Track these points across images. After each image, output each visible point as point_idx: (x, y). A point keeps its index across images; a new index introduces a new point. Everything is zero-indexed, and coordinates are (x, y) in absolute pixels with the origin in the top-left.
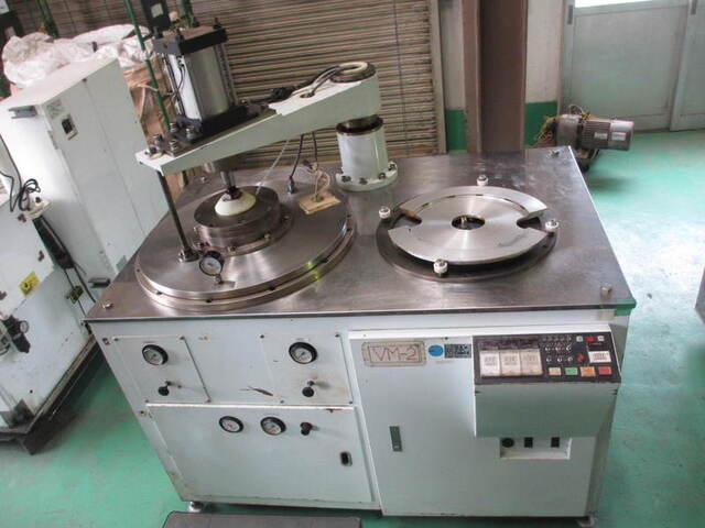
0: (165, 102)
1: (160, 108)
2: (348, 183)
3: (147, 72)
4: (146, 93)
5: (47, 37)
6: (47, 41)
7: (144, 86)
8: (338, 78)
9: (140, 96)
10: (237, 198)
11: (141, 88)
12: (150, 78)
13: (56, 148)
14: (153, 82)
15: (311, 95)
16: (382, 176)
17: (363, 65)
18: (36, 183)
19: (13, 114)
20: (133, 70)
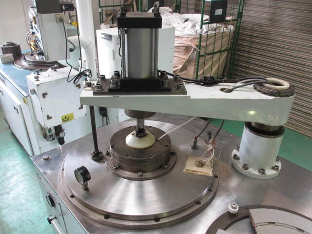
0: (201, 58)
1: (197, 60)
2: (235, 161)
3: (198, 40)
4: (194, 50)
5: (171, 10)
6: (170, 12)
7: (194, 46)
8: (258, 88)
9: (190, 51)
10: (140, 137)
11: (192, 47)
12: (198, 44)
13: (114, 59)
14: (199, 46)
15: (230, 91)
16: (262, 171)
17: (286, 85)
18: (90, 72)
19: (104, 36)
20: (193, 37)
